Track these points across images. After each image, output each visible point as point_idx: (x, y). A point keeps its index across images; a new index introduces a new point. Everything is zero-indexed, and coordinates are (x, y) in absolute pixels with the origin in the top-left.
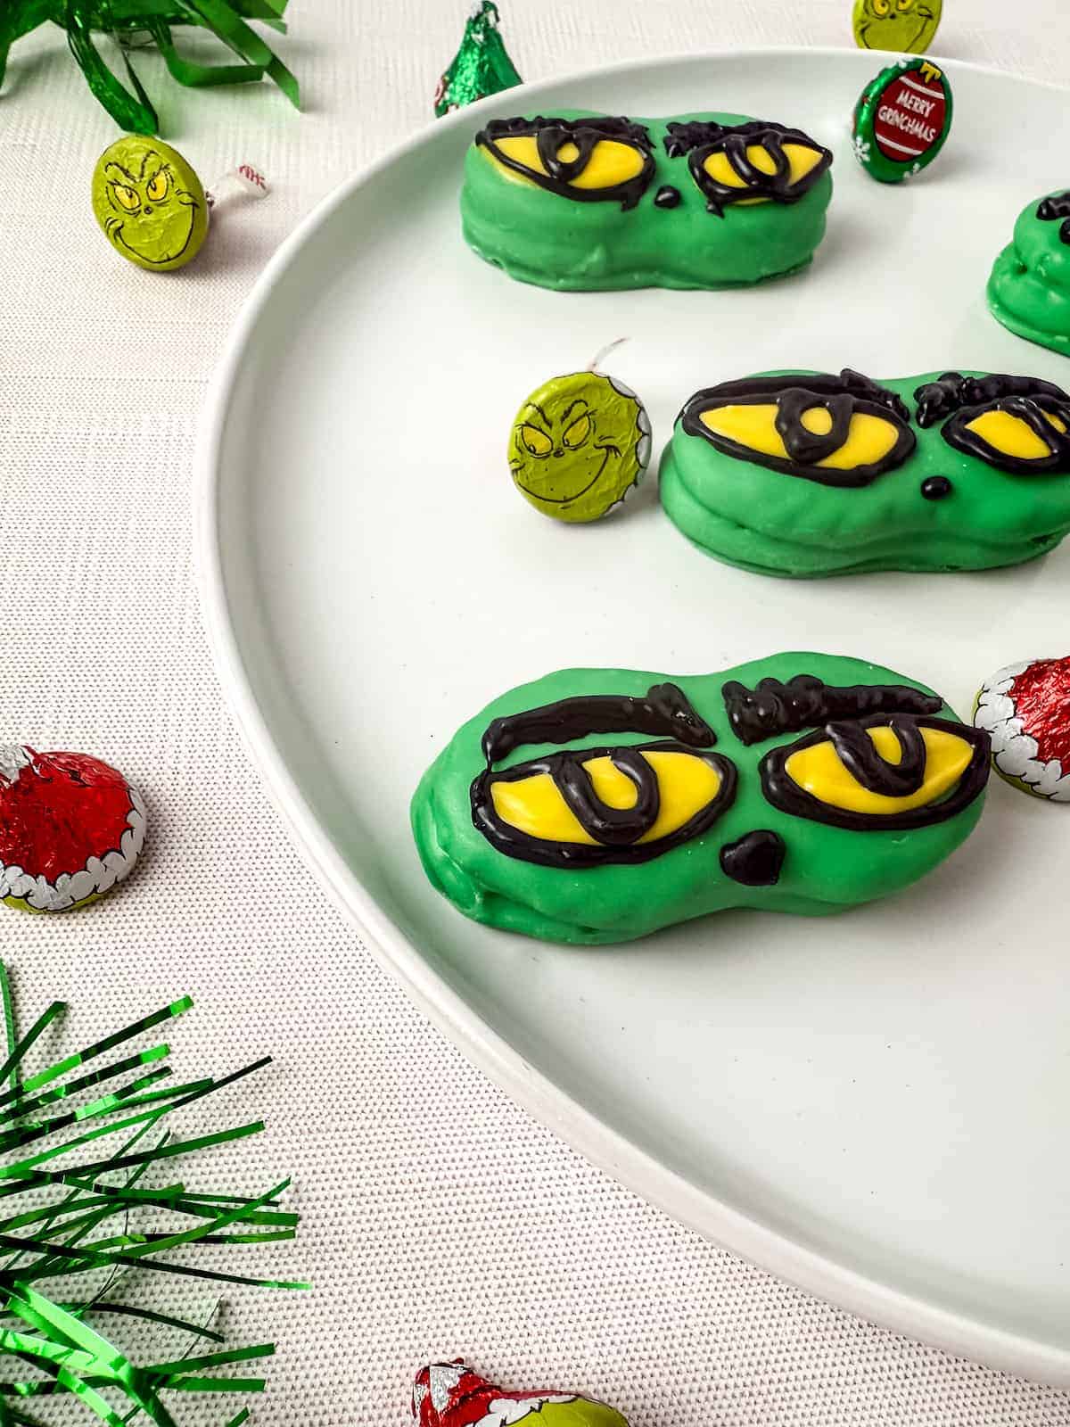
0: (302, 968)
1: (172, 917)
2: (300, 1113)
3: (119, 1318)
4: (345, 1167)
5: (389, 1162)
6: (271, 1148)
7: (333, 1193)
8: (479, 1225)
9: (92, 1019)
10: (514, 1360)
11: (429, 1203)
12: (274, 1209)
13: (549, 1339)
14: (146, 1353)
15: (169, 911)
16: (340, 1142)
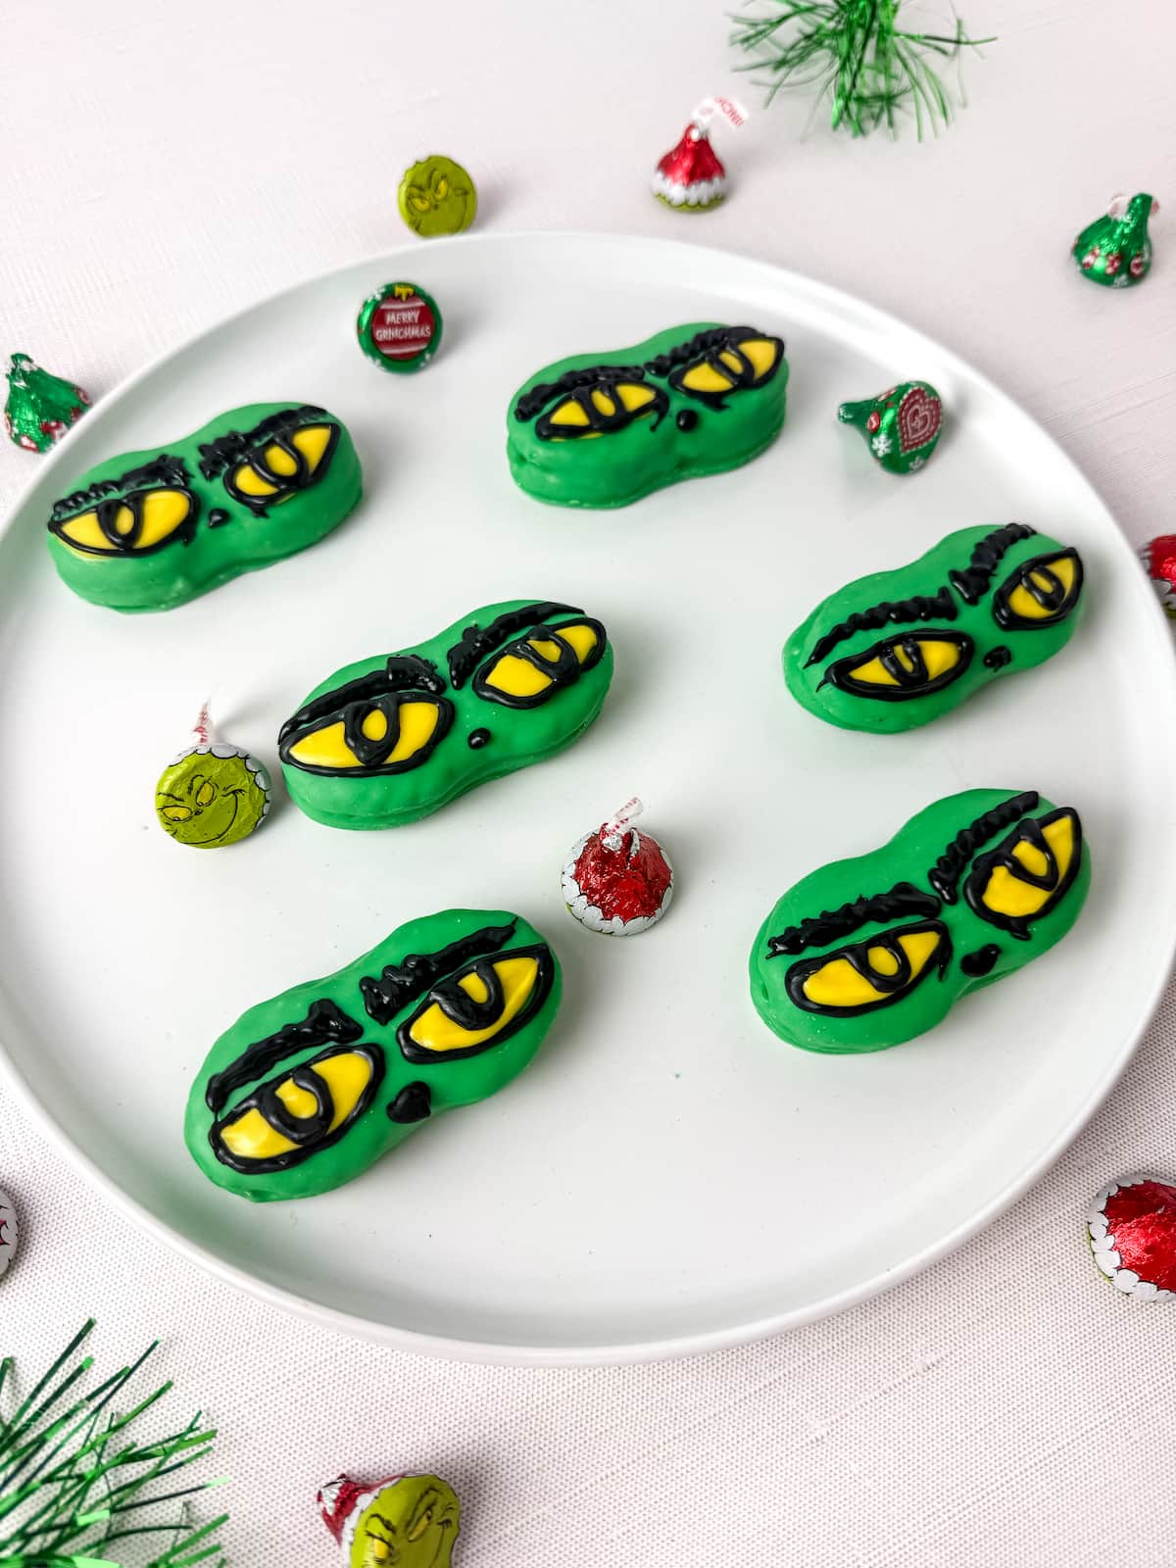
0: (159, 1266)
1: (58, 1266)
2: (193, 1365)
3: (125, 1540)
4: (233, 1386)
5: (261, 1372)
6: (182, 1395)
7: (231, 1406)
8: (330, 1387)
9: (33, 1360)
10: (377, 1460)
11: (294, 1386)
12: (198, 1433)
13: (395, 1438)
14: (150, 1552)
15: (55, 1263)
16: (225, 1372)
